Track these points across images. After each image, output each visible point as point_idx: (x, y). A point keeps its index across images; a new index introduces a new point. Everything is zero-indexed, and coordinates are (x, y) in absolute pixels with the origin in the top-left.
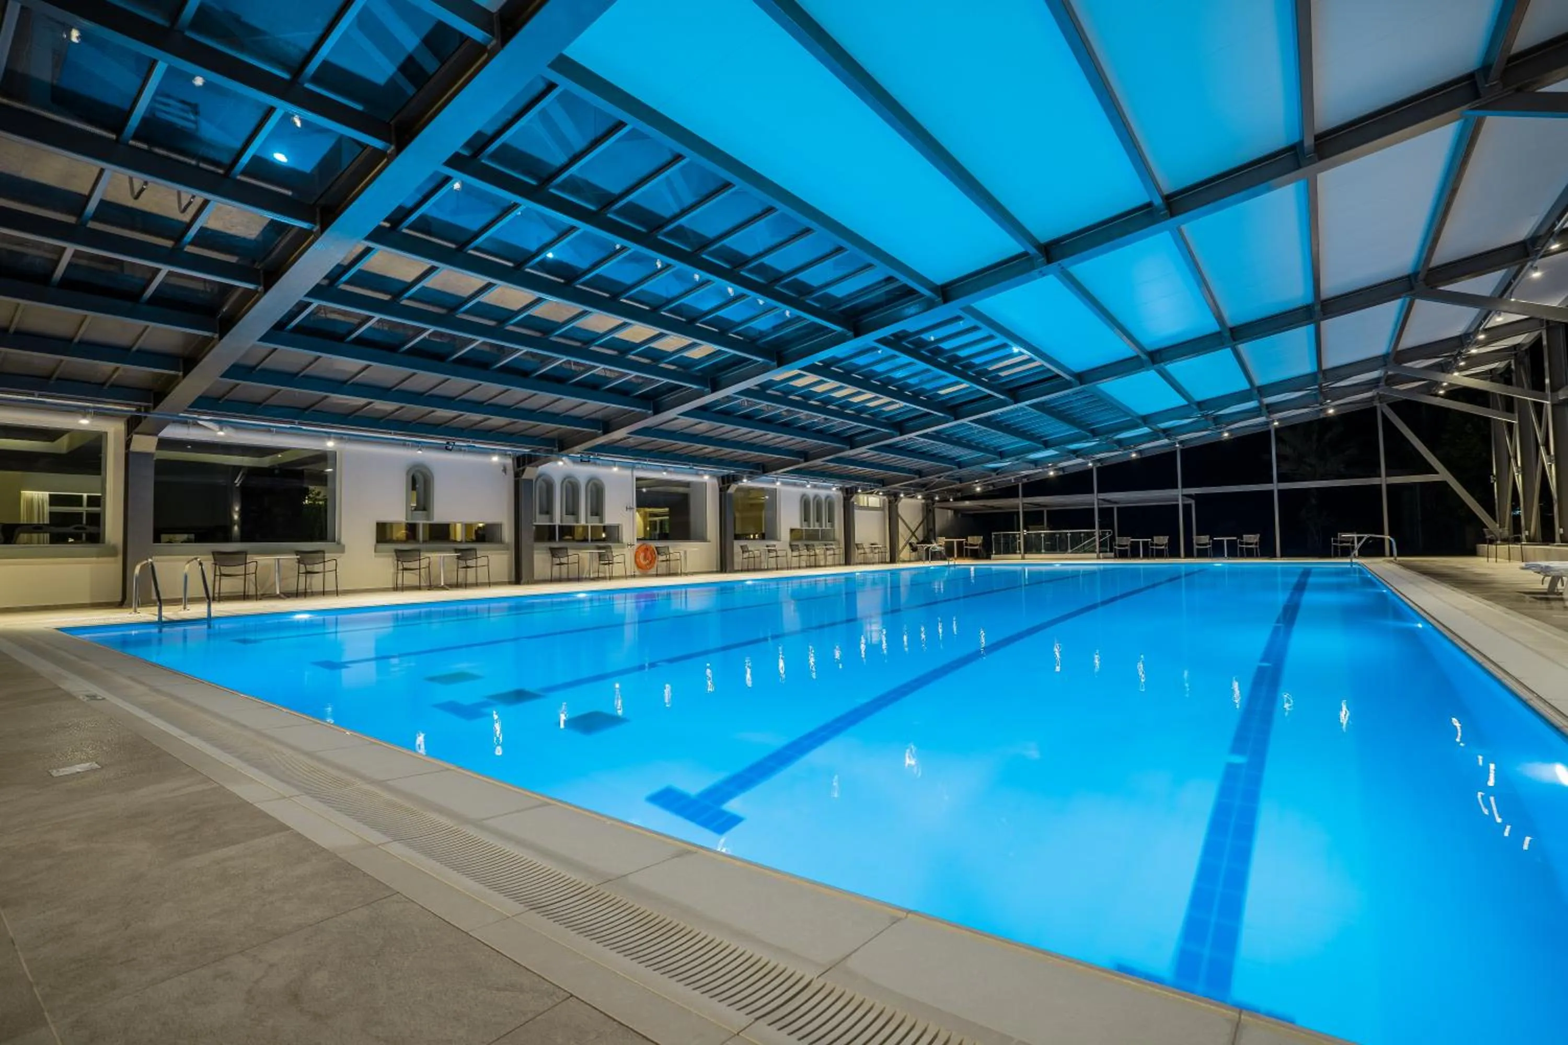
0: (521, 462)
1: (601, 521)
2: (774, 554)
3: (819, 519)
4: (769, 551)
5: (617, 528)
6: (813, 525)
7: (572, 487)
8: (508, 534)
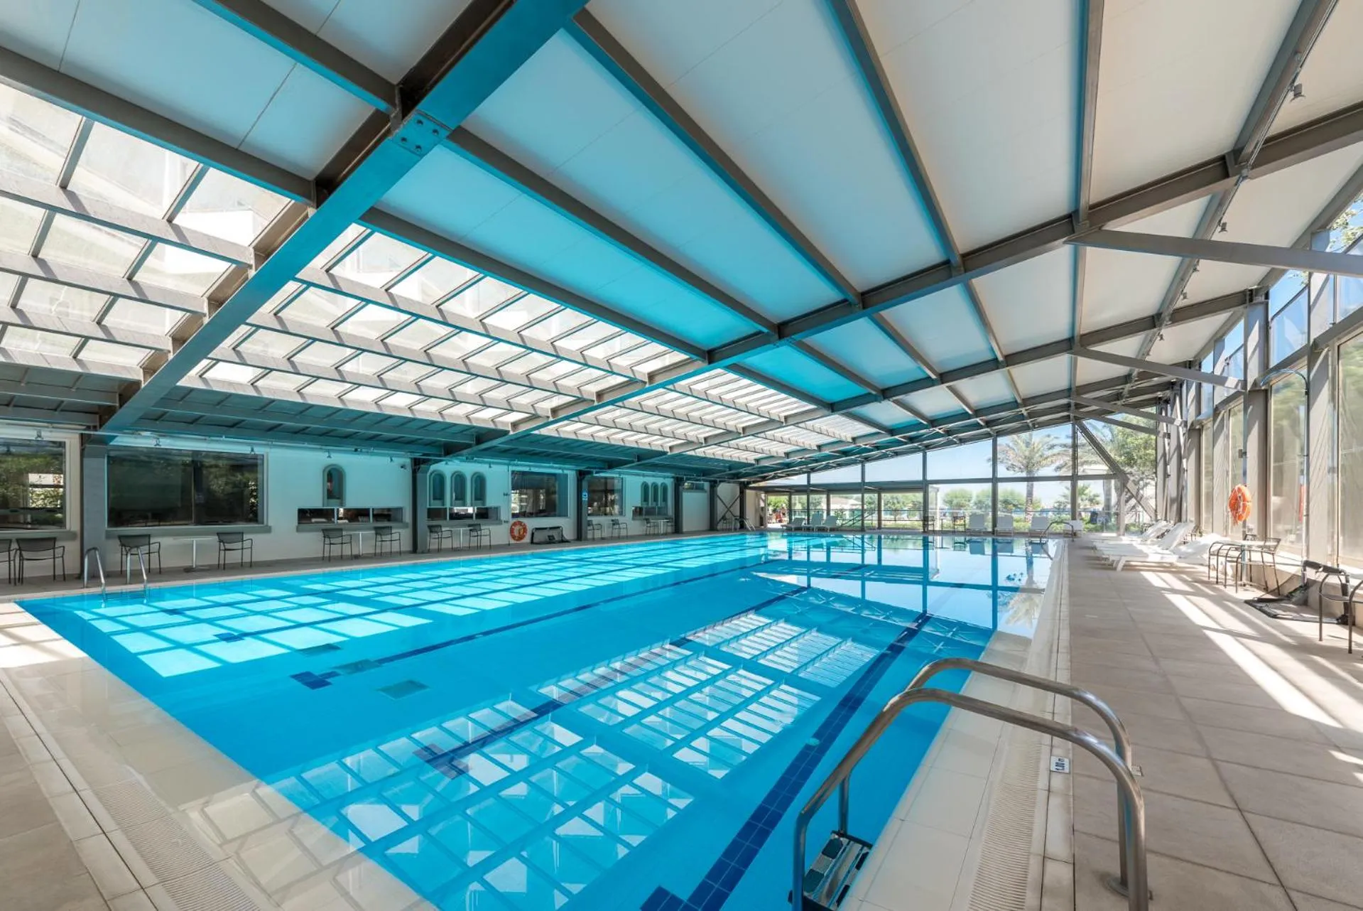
0: (417, 463)
1: (484, 504)
2: (617, 526)
3: (655, 499)
4: (614, 524)
5: (497, 509)
6: (651, 503)
7: (459, 479)
8: (408, 517)
